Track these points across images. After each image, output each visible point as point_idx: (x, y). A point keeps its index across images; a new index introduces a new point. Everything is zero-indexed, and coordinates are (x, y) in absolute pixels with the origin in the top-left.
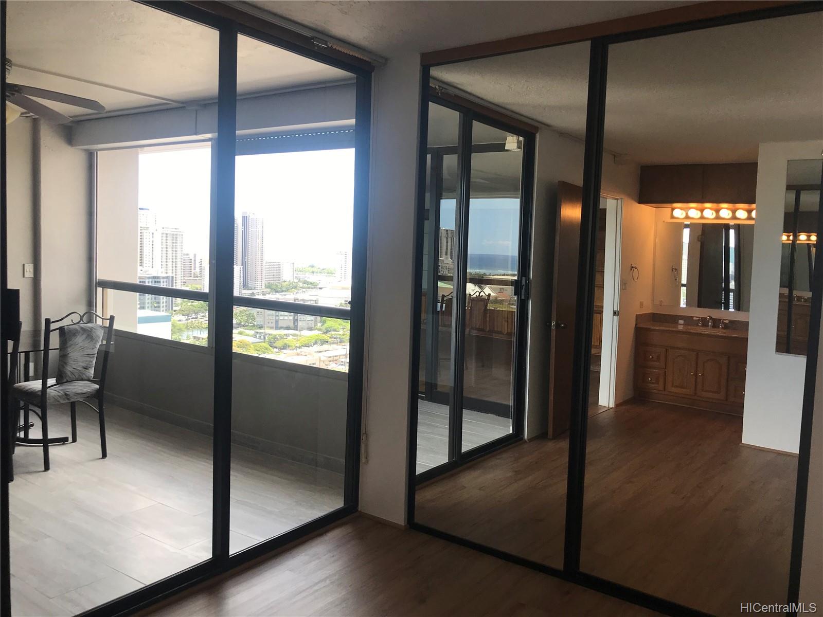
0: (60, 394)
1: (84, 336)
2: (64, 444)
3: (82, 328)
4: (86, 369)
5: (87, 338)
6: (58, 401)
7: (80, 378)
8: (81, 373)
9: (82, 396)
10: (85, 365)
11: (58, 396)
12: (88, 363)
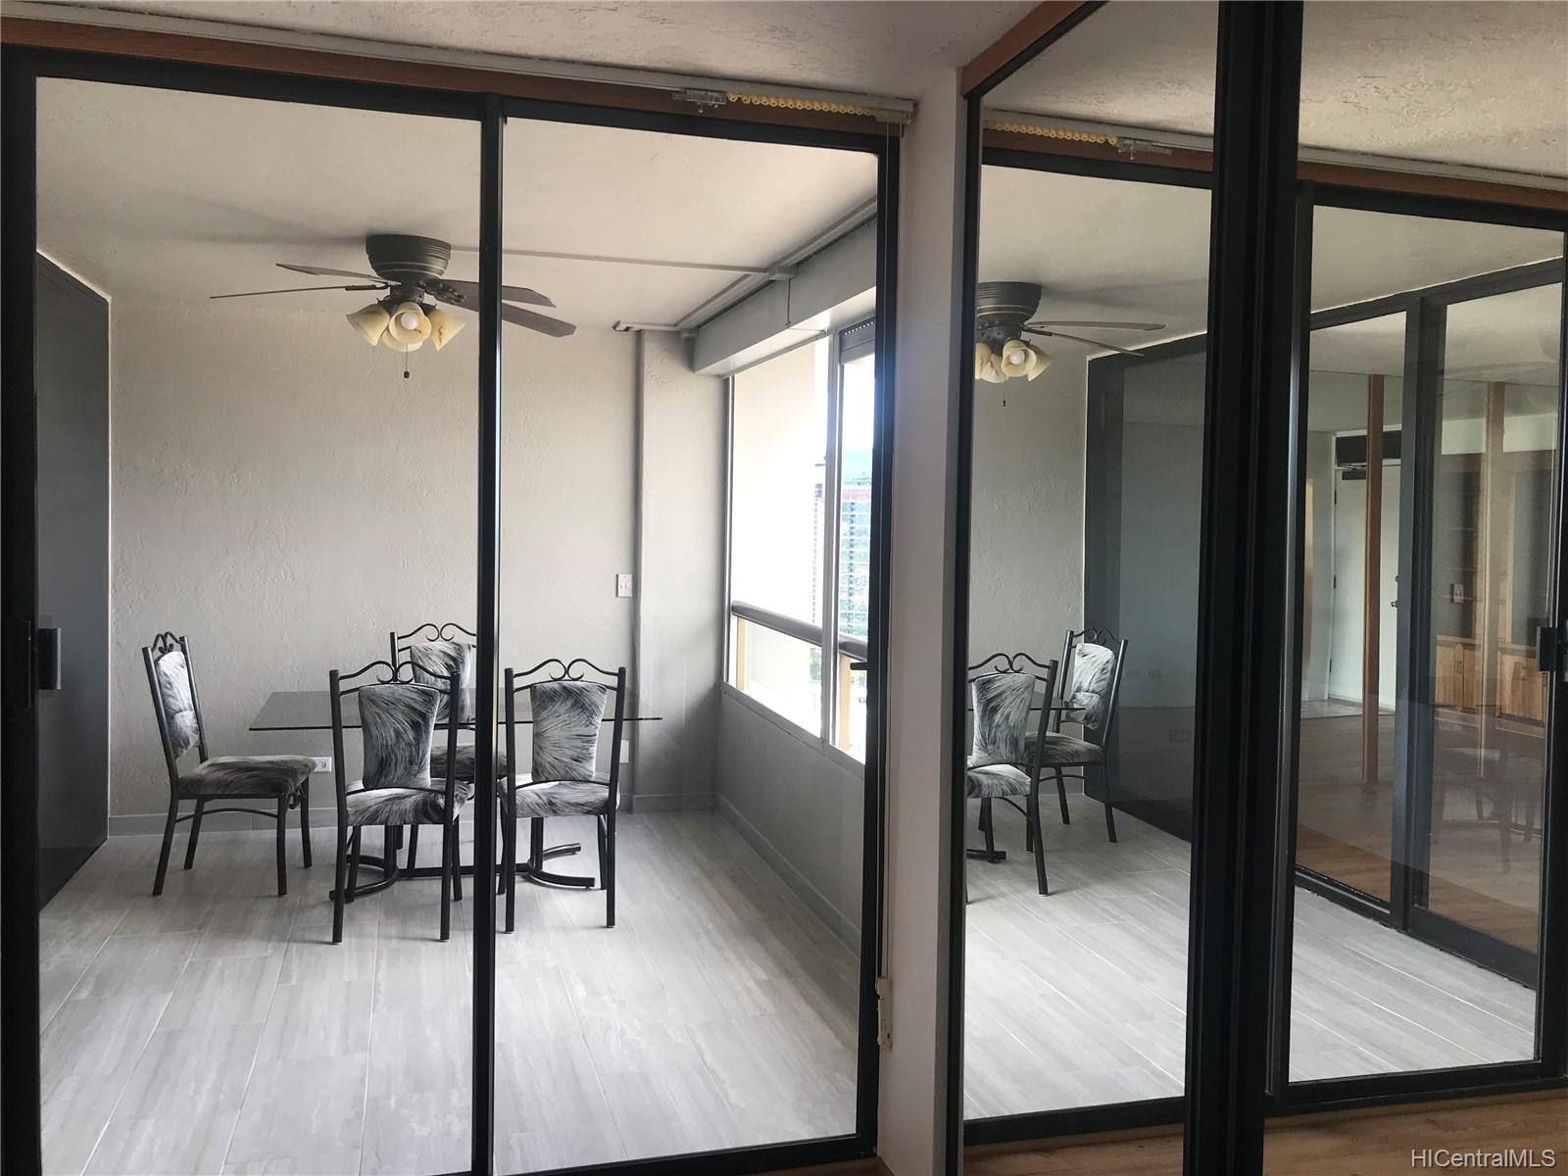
0: (540, 801)
1: (569, 703)
2: (587, 889)
3: (564, 688)
4: (577, 761)
5: (573, 705)
6: (537, 814)
7: (568, 776)
8: (570, 768)
9: (579, 809)
10: (576, 754)
11: (537, 804)
12: (579, 750)
